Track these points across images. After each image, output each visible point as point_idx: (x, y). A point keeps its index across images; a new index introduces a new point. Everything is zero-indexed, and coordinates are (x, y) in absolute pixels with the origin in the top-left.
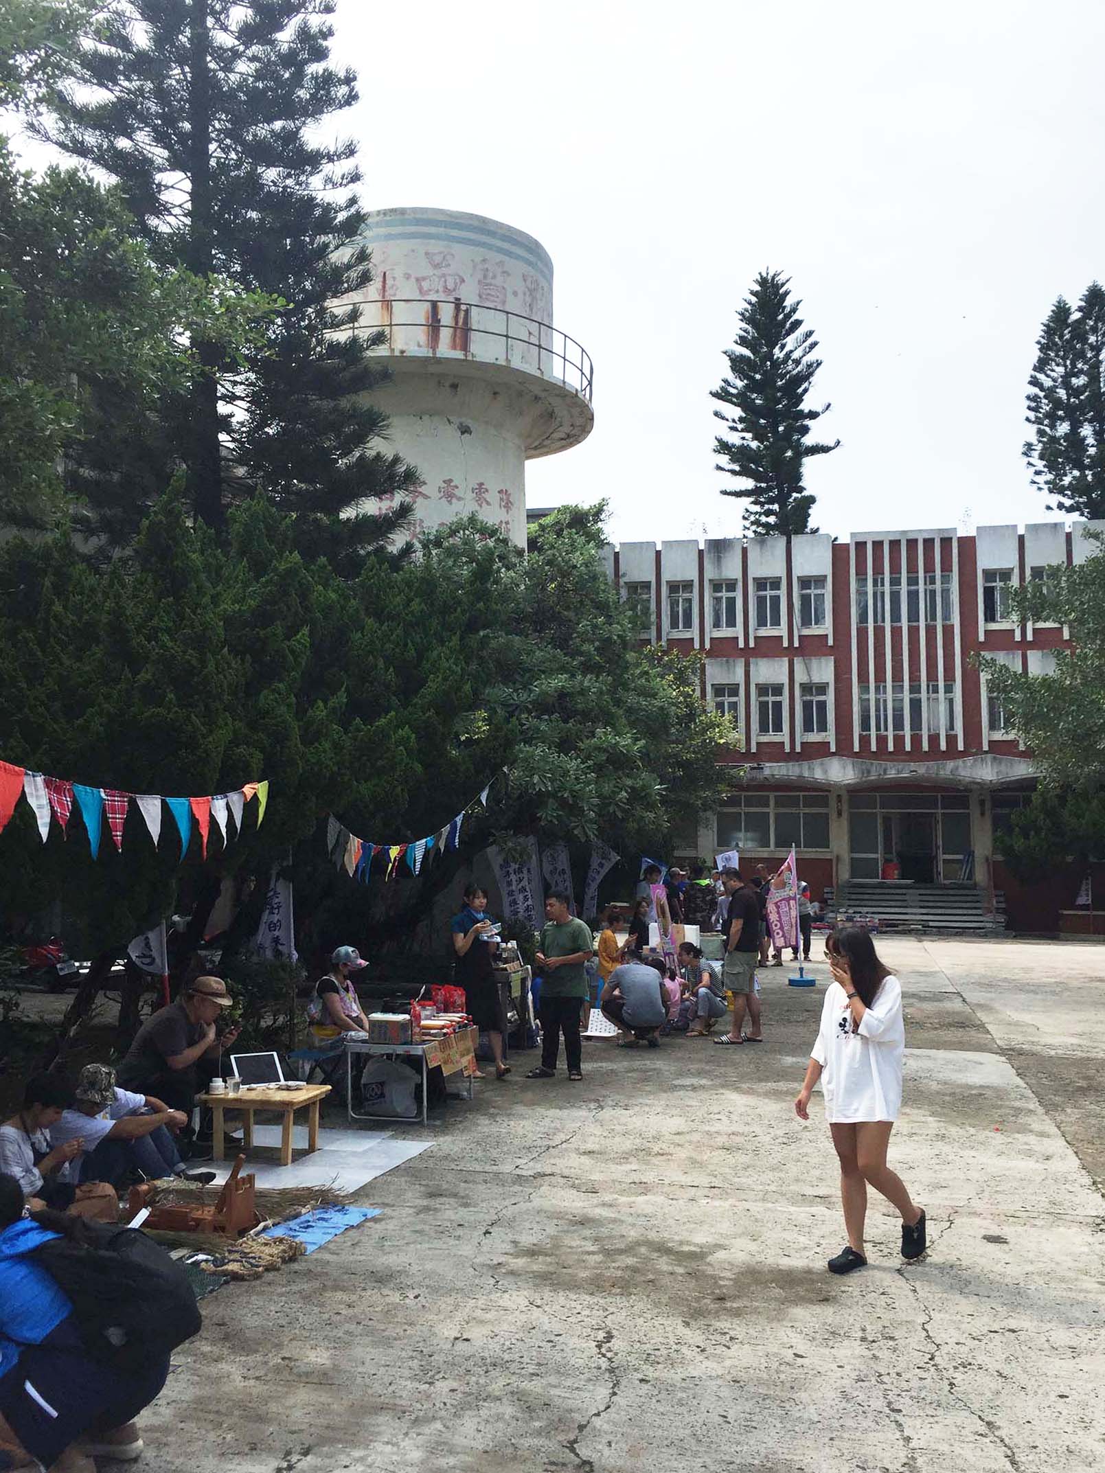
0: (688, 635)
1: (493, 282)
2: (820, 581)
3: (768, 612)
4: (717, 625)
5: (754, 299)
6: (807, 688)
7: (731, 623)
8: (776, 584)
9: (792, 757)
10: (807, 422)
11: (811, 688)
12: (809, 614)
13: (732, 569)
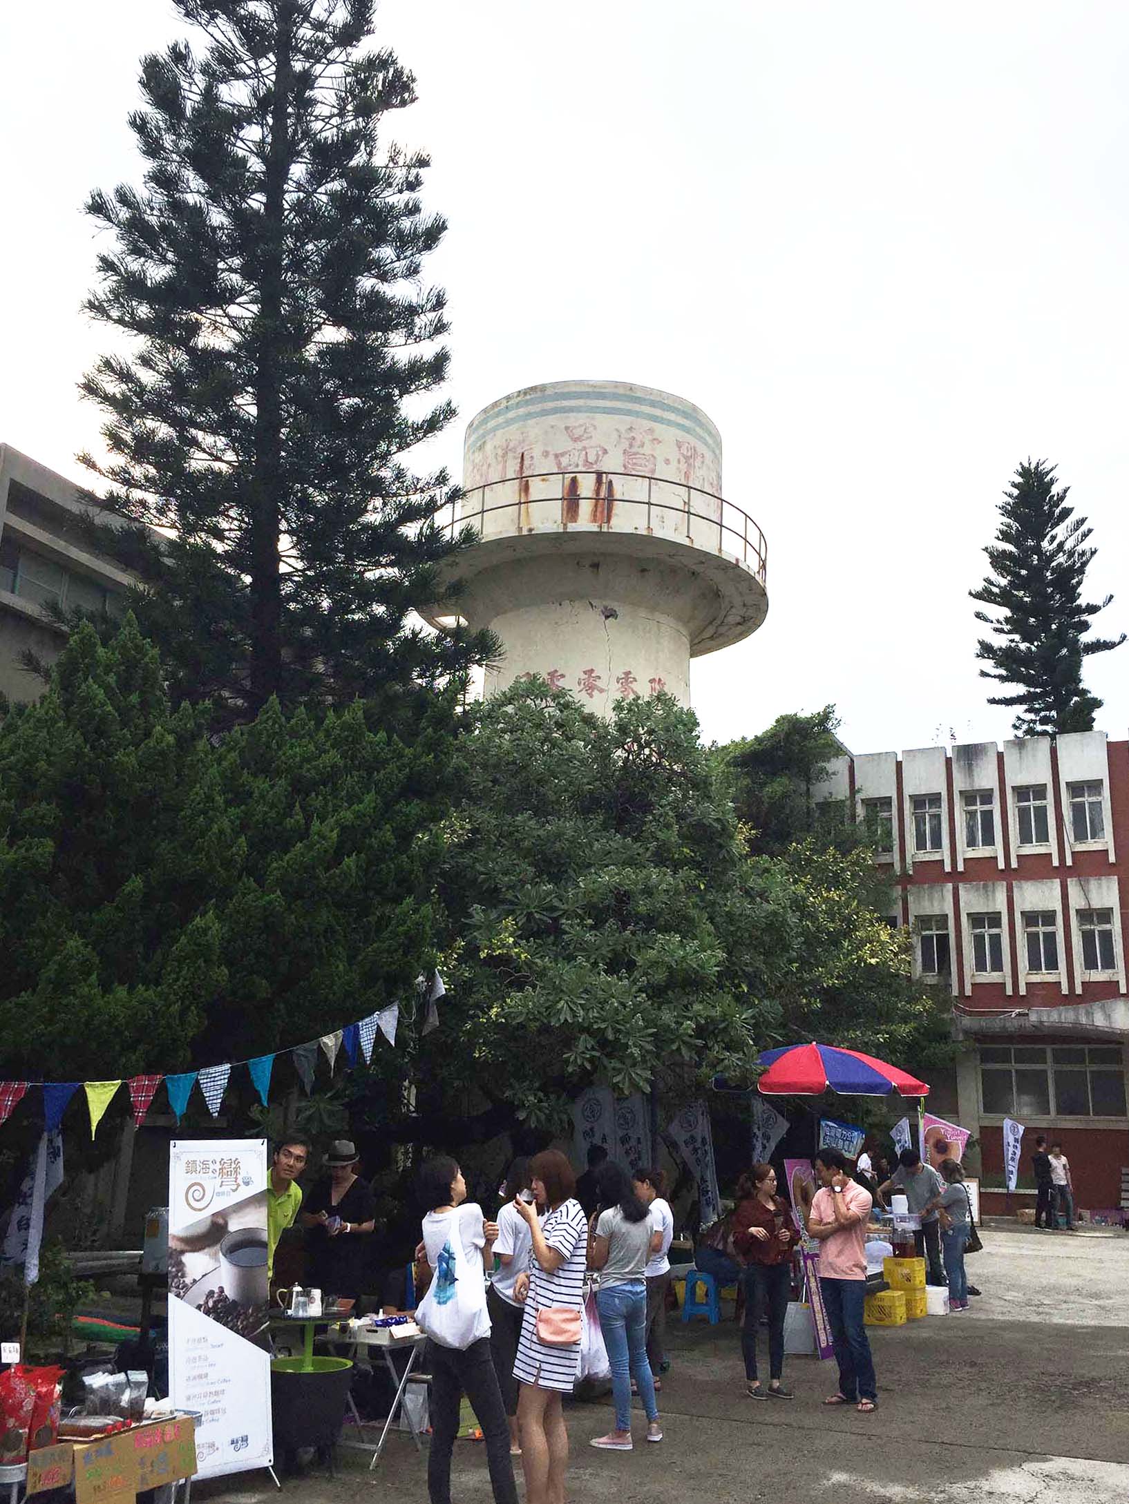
0: (937, 857)
1: (641, 451)
2: (1095, 786)
3: (1034, 825)
4: (971, 843)
5: (1016, 492)
6: (1086, 915)
7: (989, 840)
8: (1039, 791)
9: (1072, 999)
10: (1085, 617)
11: (1091, 915)
12: (1084, 825)
13: (986, 778)
